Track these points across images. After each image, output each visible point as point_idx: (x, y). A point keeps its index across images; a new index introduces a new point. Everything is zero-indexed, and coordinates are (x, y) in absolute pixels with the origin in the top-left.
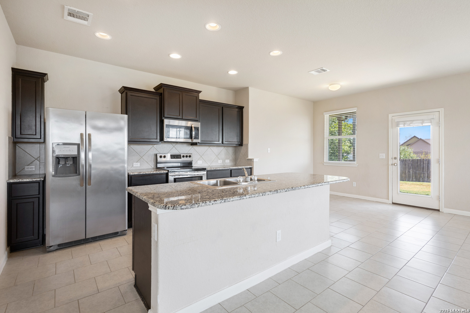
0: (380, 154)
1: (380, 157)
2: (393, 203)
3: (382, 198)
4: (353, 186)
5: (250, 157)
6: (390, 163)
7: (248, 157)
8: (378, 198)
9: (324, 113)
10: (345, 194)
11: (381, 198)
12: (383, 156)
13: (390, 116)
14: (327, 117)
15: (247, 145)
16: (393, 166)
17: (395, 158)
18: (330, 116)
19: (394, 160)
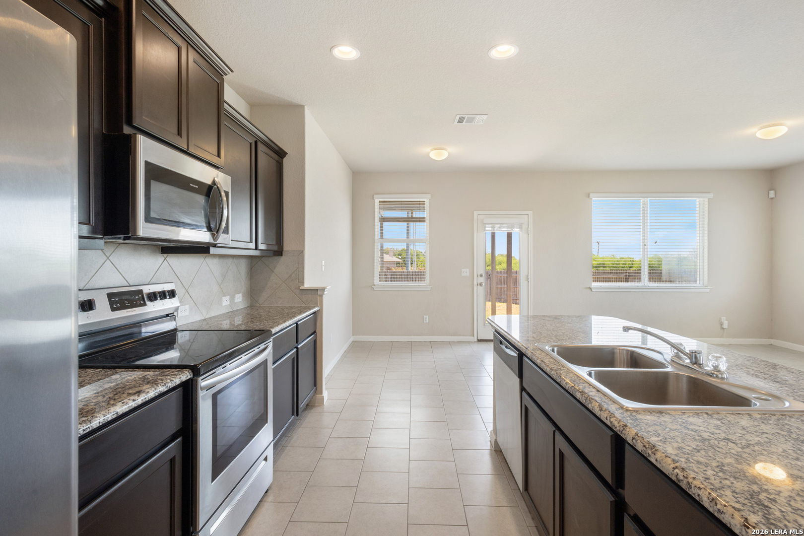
0: (463, 270)
1: (463, 275)
2: (479, 341)
3: (465, 336)
4: (425, 322)
5: (308, 284)
6: (475, 283)
7: (302, 283)
8: (460, 335)
9: (375, 196)
10: (412, 337)
11: (463, 336)
12: (466, 272)
13: (476, 213)
14: (377, 201)
15: (301, 253)
16: (479, 286)
17: (481, 276)
18: (380, 202)
19: (479, 277)
